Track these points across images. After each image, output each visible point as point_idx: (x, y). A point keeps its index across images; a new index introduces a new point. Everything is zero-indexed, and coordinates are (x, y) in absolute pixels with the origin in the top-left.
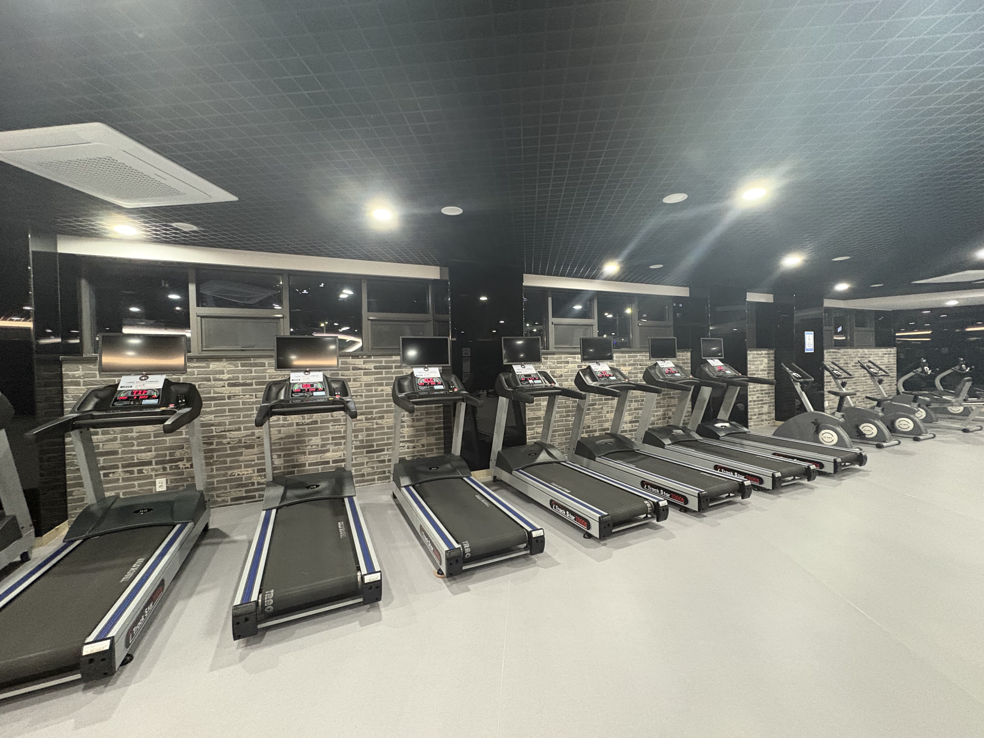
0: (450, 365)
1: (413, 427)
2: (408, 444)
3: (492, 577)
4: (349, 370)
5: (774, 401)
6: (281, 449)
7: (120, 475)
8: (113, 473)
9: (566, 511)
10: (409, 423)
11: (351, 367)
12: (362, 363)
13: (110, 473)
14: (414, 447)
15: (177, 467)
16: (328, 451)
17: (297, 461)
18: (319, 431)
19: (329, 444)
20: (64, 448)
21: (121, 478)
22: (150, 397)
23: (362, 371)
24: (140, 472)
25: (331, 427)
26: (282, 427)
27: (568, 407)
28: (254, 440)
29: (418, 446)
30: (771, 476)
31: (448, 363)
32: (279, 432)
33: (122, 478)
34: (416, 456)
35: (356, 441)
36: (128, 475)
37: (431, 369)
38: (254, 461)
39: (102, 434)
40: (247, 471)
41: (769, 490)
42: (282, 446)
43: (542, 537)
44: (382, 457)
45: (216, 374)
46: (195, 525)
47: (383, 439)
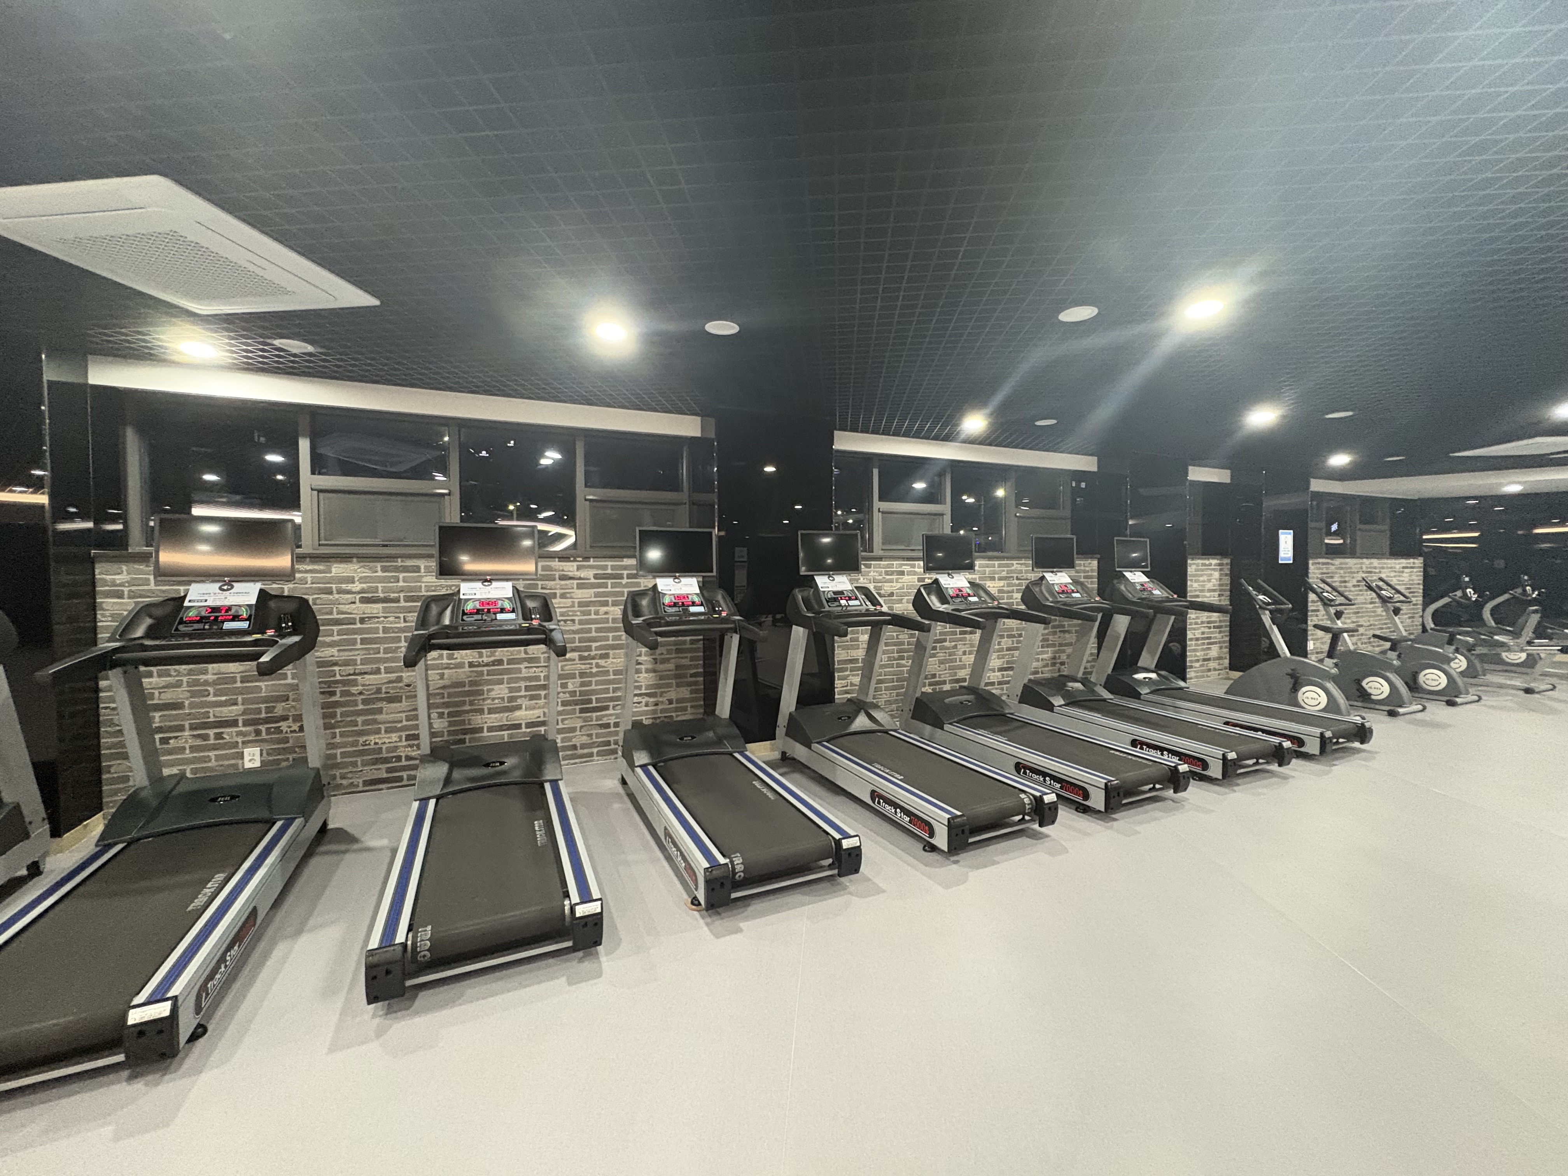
0: (714, 573)
1: (654, 671)
2: (647, 699)
3: (777, 910)
4: (554, 580)
5: (1227, 639)
6: (444, 703)
7: (186, 742)
8: (176, 737)
9: (896, 808)
10: (649, 666)
11: (557, 574)
12: (575, 568)
13: (170, 738)
14: (656, 705)
15: (278, 730)
16: (519, 707)
17: (470, 724)
18: (506, 677)
19: (521, 697)
20: (98, 698)
21: (187, 746)
22: (236, 618)
23: (575, 582)
24: (219, 736)
25: (524, 670)
26: (446, 668)
27: (902, 643)
28: (401, 688)
29: (662, 702)
30: (1221, 757)
31: (712, 571)
32: (442, 676)
33: (191, 747)
34: (659, 718)
35: (564, 693)
36: (199, 742)
37: (684, 580)
38: (401, 721)
39: (159, 676)
40: (389, 738)
41: (1216, 779)
42: (446, 700)
43: (858, 848)
44: (605, 719)
45: (341, 583)
46: (306, 822)
47: (607, 691)
